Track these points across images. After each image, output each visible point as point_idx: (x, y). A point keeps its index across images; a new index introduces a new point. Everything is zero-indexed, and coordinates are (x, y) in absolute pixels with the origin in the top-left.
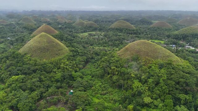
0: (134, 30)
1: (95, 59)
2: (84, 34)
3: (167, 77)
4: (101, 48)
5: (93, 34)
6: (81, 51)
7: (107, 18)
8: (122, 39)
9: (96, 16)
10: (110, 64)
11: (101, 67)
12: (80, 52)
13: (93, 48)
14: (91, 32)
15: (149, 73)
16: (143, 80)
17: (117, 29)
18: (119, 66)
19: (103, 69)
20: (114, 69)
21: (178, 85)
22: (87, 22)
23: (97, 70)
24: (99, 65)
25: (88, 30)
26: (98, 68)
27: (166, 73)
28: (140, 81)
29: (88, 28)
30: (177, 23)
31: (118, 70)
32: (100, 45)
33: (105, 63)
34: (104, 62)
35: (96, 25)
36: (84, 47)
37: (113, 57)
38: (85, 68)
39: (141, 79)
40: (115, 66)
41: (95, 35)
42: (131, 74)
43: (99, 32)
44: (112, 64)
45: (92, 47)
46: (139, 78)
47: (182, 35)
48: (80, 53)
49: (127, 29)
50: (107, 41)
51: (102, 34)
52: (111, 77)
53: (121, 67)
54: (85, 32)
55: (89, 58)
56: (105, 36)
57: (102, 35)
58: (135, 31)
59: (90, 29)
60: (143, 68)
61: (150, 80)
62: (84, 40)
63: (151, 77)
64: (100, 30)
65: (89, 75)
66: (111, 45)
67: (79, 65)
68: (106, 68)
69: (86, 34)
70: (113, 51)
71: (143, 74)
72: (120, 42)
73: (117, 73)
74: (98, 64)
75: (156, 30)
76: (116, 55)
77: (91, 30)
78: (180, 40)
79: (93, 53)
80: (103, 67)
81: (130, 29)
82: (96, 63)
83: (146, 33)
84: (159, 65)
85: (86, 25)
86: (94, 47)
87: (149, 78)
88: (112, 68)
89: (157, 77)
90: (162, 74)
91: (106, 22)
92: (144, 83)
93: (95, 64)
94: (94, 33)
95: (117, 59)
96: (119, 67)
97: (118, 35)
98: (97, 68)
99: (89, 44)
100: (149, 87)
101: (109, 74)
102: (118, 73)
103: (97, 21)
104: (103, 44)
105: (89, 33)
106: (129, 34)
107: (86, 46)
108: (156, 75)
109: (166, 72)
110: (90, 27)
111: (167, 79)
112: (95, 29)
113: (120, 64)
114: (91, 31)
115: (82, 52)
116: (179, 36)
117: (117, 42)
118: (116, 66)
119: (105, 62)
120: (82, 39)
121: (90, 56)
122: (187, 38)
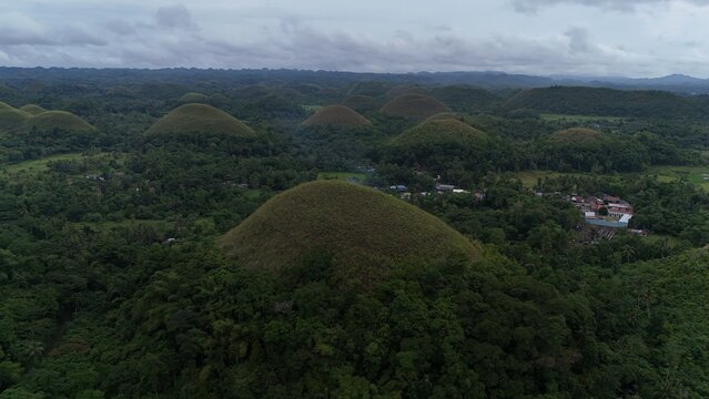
0: (250, 141)
1: (112, 289)
2: (26, 166)
3: (464, 326)
4: (126, 224)
5: (74, 161)
6: (23, 259)
7: (129, 97)
8: (216, 176)
9: (78, 89)
10: (198, 310)
11: (149, 326)
12: (16, 267)
13: (87, 230)
14: (62, 158)
15: (393, 323)
16: (374, 360)
17: (183, 139)
18: (249, 311)
19: (161, 338)
20: (228, 330)
21: (511, 357)
22: (34, 111)
23: (132, 345)
24: (141, 320)
25: (43, 149)
26: (133, 334)
27: (457, 313)
28: (361, 368)
29: (44, 137)
30: (381, 110)
31: (246, 330)
32: (120, 214)
33: (170, 307)
34: (164, 299)
35: (84, 126)
36: (37, 234)
37: (207, 269)
38: (55, 351)
39: (362, 358)
40: (225, 315)
41: (83, 170)
42: (314, 344)
43: (103, 154)
44: (208, 306)
45: (78, 226)
46: (356, 356)
47: (413, 148)
48: (16, 275)
49: (223, 137)
50: (152, 190)
51: (120, 162)
52: (215, 374)
53: (258, 314)
54: (28, 157)
55: (77, 290)
56: (137, 168)
57: (118, 167)
58: (255, 144)
59: (58, 141)
60: (359, 306)
61: (406, 357)
62: (30, 199)
63: (405, 342)
64: (106, 145)
65: (86, 385)
66: (175, 208)
67: (19, 342)
68: (185, 331)
69: (39, 166)
70: (197, 240)
71: (369, 334)
72: (212, 191)
73: (243, 349)
74: (129, 317)
75: (324, 137)
76: (219, 257)
77: (59, 148)
78: (411, 165)
79: (90, 261)
80: (162, 326)
81: (237, 135)
82: (116, 306)
83: (297, 150)
84: (419, 279)
85: (35, 128)
86: (93, 227)
87: (396, 346)
88: (217, 325)
89: (427, 336)
90: (443, 317)
91: (125, 110)
92: (380, 374)
93: (110, 315)
94: (78, 158)
95: (230, 278)
96: (246, 318)
97: (193, 163)
98: (129, 338)
99: (61, 214)
100: (405, 390)
101: (200, 360)
102: (250, 349)
103: (85, 108)
104: (136, 205)
105: (55, 159)
106: (237, 153)
107: (45, 224)
108: (421, 328)
109: (455, 306)
110: (56, 133)
111: (467, 336)
112: (82, 143)
113: (253, 301)
114: (63, 152)
115: (27, 266)
116: (407, 154)
117: (201, 193)
118: (234, 316)
119: (172, 301)
120: (19, 190)
121: (76, 277)
122: (431, 157)
